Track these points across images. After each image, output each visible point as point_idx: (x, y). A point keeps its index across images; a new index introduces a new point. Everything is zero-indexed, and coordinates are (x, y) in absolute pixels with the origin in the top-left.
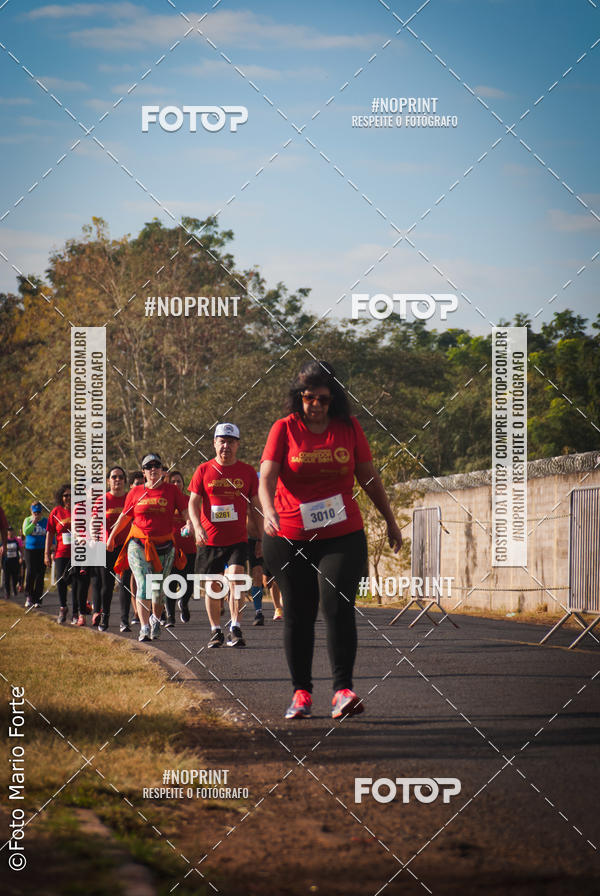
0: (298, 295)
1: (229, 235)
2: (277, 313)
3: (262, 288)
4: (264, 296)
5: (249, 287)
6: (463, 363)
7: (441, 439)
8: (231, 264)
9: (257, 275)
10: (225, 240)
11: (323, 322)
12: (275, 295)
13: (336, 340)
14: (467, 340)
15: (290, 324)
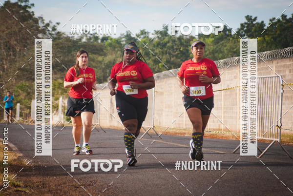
0: (56, 25)
1: (33, 5)
2: (49, 30)
3: (43, 22)
4: (45, 25)
5: (40, 22)
6: (110, 46)
7: (103, 71)
8: (34, 14)
9: (42, 18)
10: (32, 6)
11: (63, 33)
12: (48, 25)
13: (68, 39)
14: (111, 39)
15: (53, 34)
